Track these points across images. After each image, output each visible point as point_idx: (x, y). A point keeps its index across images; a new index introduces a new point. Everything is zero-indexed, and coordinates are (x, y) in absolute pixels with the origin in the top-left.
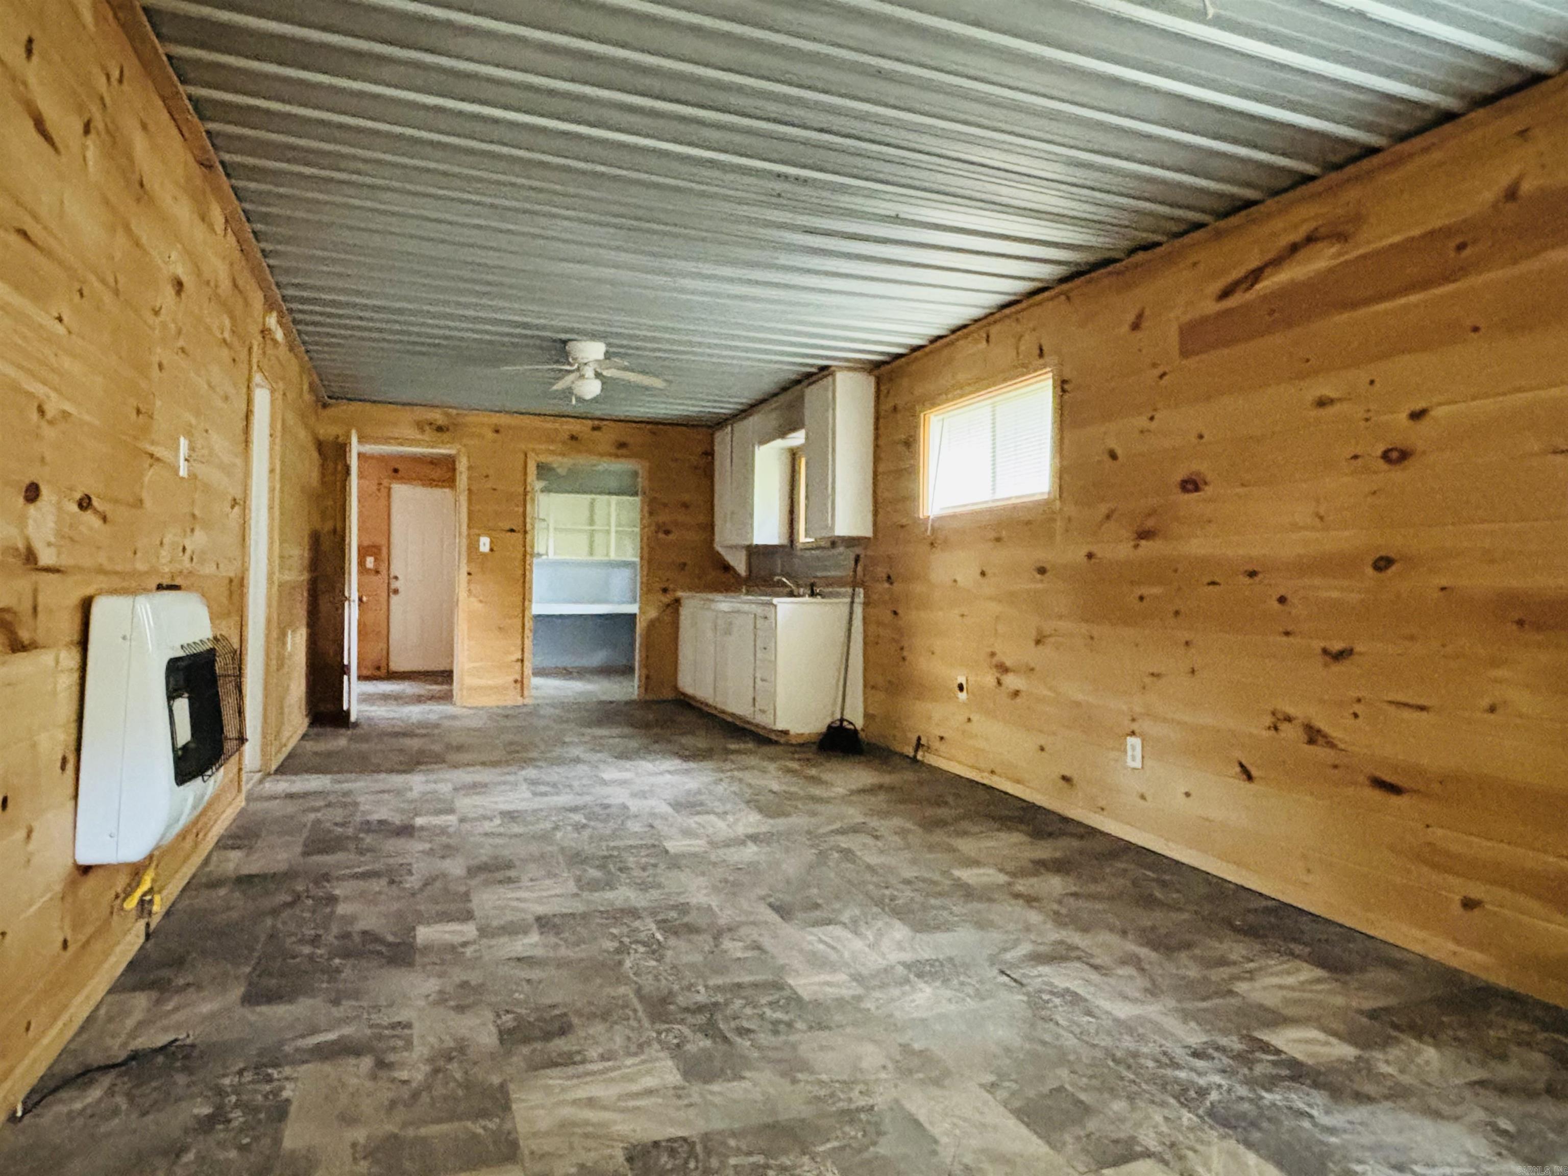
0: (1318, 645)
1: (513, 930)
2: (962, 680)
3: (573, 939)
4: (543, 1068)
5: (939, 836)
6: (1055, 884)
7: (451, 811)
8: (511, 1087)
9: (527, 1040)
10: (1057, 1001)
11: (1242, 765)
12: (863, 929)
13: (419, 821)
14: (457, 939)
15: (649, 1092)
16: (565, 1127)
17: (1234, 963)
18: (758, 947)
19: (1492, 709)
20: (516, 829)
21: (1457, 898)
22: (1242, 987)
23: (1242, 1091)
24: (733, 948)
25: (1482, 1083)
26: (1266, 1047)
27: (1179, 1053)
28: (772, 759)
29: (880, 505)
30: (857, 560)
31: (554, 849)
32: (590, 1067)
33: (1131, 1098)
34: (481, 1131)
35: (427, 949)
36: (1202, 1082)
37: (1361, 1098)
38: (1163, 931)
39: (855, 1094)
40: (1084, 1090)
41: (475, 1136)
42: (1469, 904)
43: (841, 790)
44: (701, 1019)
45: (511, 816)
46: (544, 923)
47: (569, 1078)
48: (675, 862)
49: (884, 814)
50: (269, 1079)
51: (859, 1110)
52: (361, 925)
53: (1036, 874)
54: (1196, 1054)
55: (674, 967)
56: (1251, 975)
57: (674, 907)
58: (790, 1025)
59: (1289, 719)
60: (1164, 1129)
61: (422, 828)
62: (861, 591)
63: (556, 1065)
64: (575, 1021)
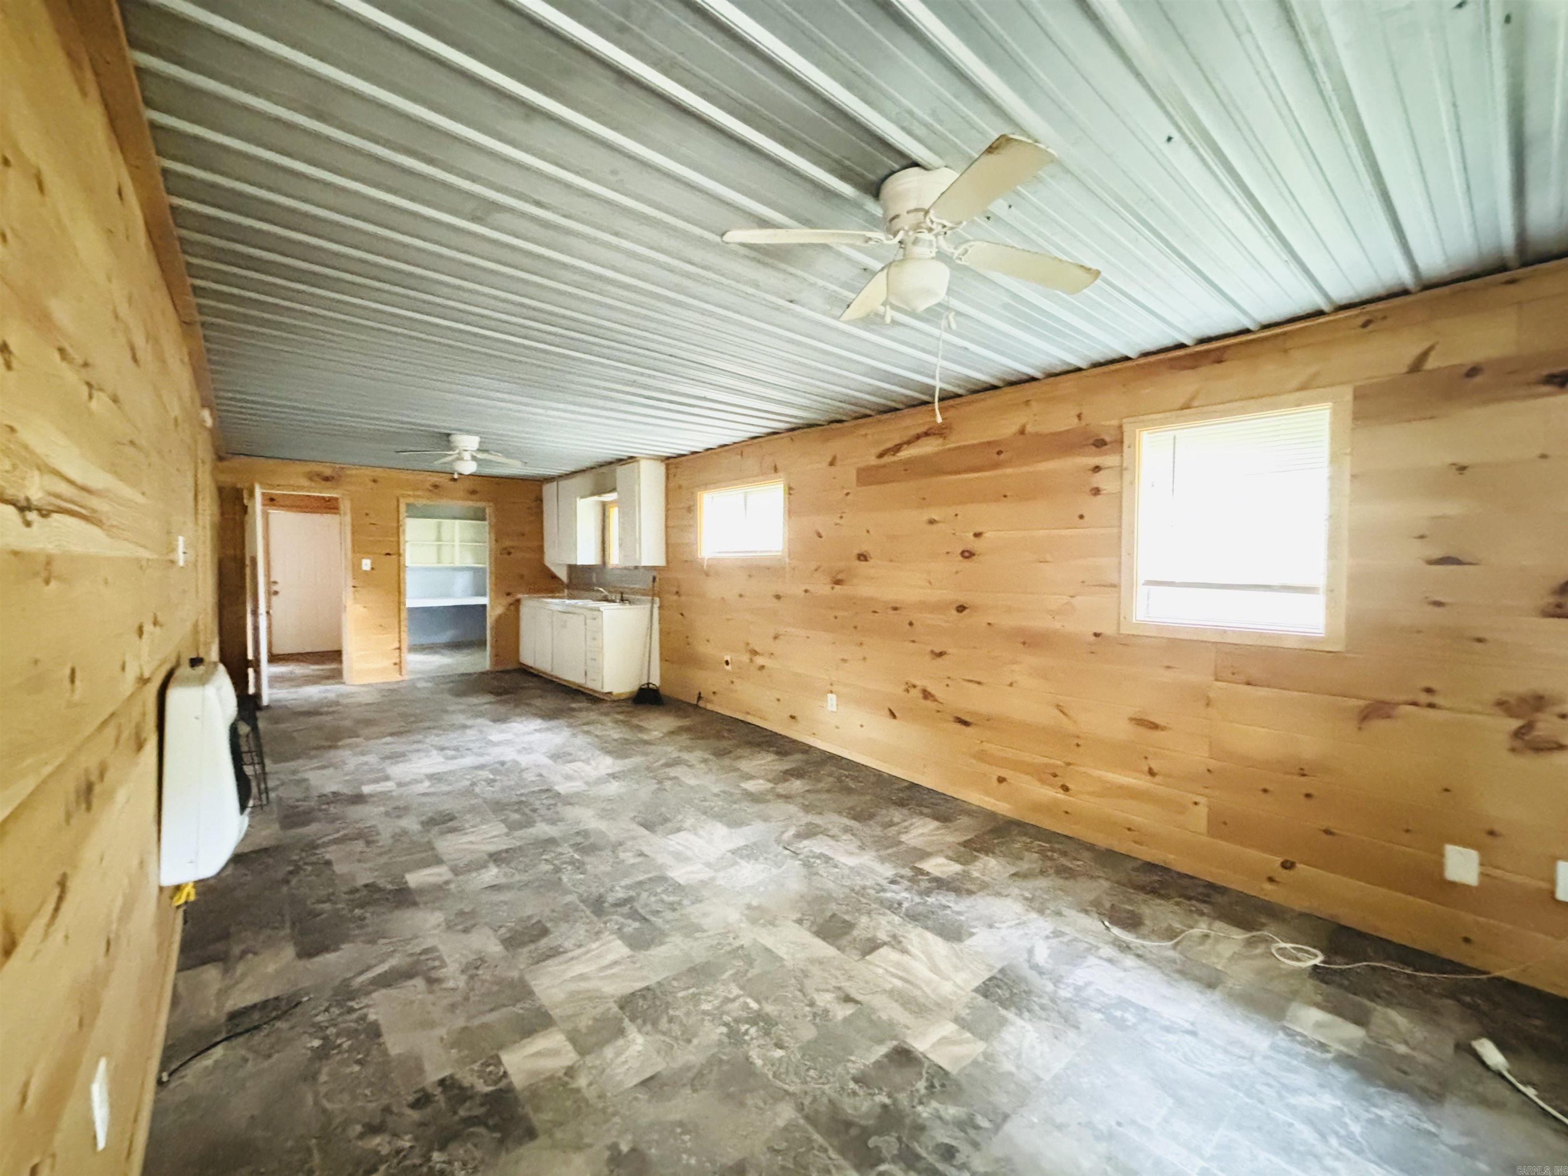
0: (929, 648)
1: (478, 866)
2: (728, 658)
3: (521, 867)
4: (544, 960)
5: (727, 761)
6: (797, 785)
7: (387, 778)
8: (527, 977)
9: (523, 944)
10: (818, 861)
11: (890, 710)
12: (701, 832)
13: (366, 789)
14: (439, 880)
15: (615, 963)
16: (573, 996)
17: (898, 823)
18: (642, 854)
19: (1011, 685)
20: (445, 788)
21: (995, 777)
22: (903, 838)
23: (917, 899)
24: (628, 857)
25: (1014, 875)
26: (921, 872)
27: (884, 883)
28: (606, 714)
29: (670, 547)
30: (654, 579)
31: (480, 801)
32: (570, 955)
33: (869, 913)
34: (521, 1011)
35: (421, 891)
36: (898, 897)
37: (970, 893)
38: (859, 809)
39: (731, 940)
40: (847, 912)
41: (518, 1015)
42: (1001, 780)
43: (656, 734)
44: (626, 909)
45: (434, 778)
46: (496, 858)
47: (561, 964)
48: (568, 800)
49: (689, 749)
50: (351, 1010)
51: (738, 948)
52: (361, 881)
53: (786, 780)
54: (893, 882)
55: (596, 876)
56: (907, 830)
57: (578, 833)
58: (680, 903)
59: (914, 686)
60: (889, 928)
61: (371, 796)
62: (657, 599)
63: (549, 957)
64: (549, 925)
